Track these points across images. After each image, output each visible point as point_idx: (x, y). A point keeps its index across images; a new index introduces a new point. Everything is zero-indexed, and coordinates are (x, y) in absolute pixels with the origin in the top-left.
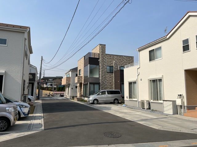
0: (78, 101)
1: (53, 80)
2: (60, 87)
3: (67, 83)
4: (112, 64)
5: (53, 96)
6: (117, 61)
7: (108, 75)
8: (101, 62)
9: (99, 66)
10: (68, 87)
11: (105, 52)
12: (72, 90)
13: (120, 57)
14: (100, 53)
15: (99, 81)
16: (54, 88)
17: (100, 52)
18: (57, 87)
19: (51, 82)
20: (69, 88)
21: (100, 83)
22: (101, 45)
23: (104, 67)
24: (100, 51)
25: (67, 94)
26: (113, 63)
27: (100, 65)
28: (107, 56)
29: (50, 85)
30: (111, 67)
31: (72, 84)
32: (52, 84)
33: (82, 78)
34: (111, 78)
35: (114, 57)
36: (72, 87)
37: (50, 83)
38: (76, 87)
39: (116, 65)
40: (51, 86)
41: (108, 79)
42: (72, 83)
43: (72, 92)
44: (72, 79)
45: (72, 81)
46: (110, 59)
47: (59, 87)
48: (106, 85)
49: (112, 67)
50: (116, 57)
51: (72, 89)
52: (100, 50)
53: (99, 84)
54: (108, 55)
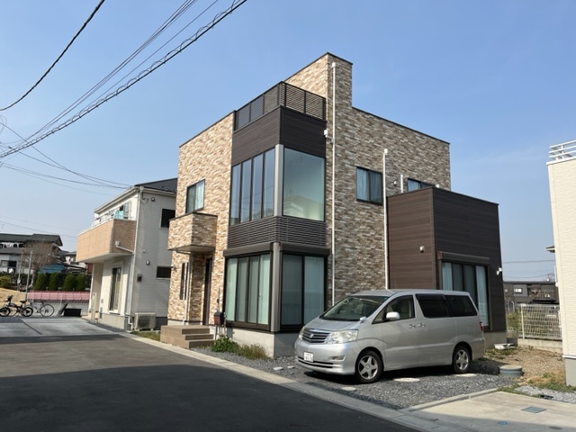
0: (192, 346)
1: (20, 246)
2: (48, 275)
3: (113, 248)
4: (375, 159)
5: (25, 311)
6: (396, 152)
7: (362, 214)
8: (333, 141)
9: (327, 165)
10: (116, 273)
11: (348, 97)
12: (138, 285)
13: (406, 136)
14: (331, 97)
15: (324, 240)
16: (24, 277)
17: (329, 90)
18: (36, 273)
19: (11, 254)
20: (125, 277)
21: (329, 251)
22: (333, 57)
23: (347, 170)
24: (330, 86)
25: (105, 306)
26: (381, 156)
27: (332, 155)
28: (358, 119)
29: (5, 264)
30: (374, 175)
31: (140, 257)
32: (14, 259)
33: (215, 225)
34: (372, 228)
35: (384, 130)
36: (139, 272)
37: (7, 258)
38: (164, 272)
39: (392, 170)
40: (11, 271)
41: (360, 235)
42: (141, 251)
43: (137, 295)
44: (143, 232)
45: (141, 243)
46: (371, 136)
47: (45, 272)
48: (354, 262)
49: (378, 176)
50: (390, 132)
51: (140, 279)
52: (329, 80)
53: (324, 255)
54: (360, 115)
